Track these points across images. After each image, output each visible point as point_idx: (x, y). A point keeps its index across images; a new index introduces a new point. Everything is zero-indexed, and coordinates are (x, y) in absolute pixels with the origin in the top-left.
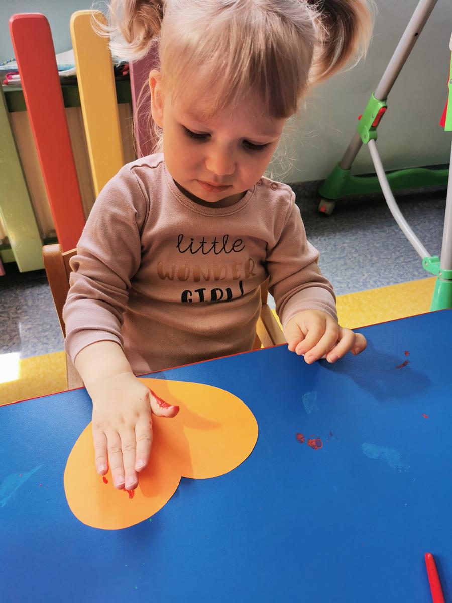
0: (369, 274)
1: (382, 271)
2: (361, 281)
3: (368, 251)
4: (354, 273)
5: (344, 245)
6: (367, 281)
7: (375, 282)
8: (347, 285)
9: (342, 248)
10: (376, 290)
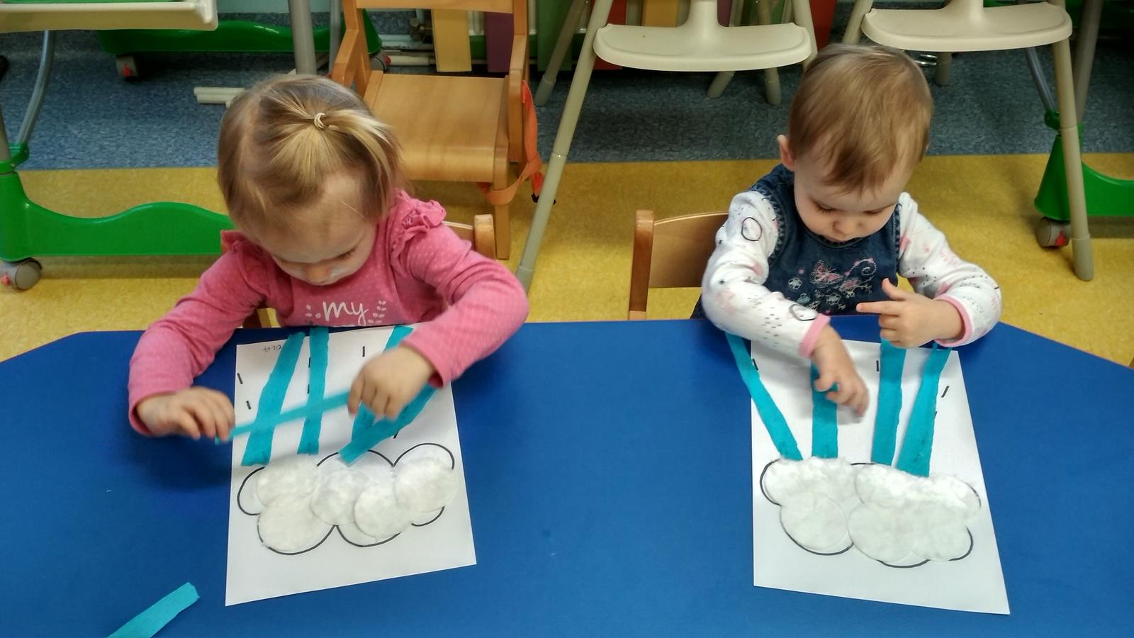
0: (990, 136)
1: (1009, 136)
2: (974, 143)
3: (998, 109)
4: (967, 133)
5: (966, 96)
6: (982, 144)
7: (993, 148)
8: (951, 146)
9: (962, 100)
10: (989, 157)
